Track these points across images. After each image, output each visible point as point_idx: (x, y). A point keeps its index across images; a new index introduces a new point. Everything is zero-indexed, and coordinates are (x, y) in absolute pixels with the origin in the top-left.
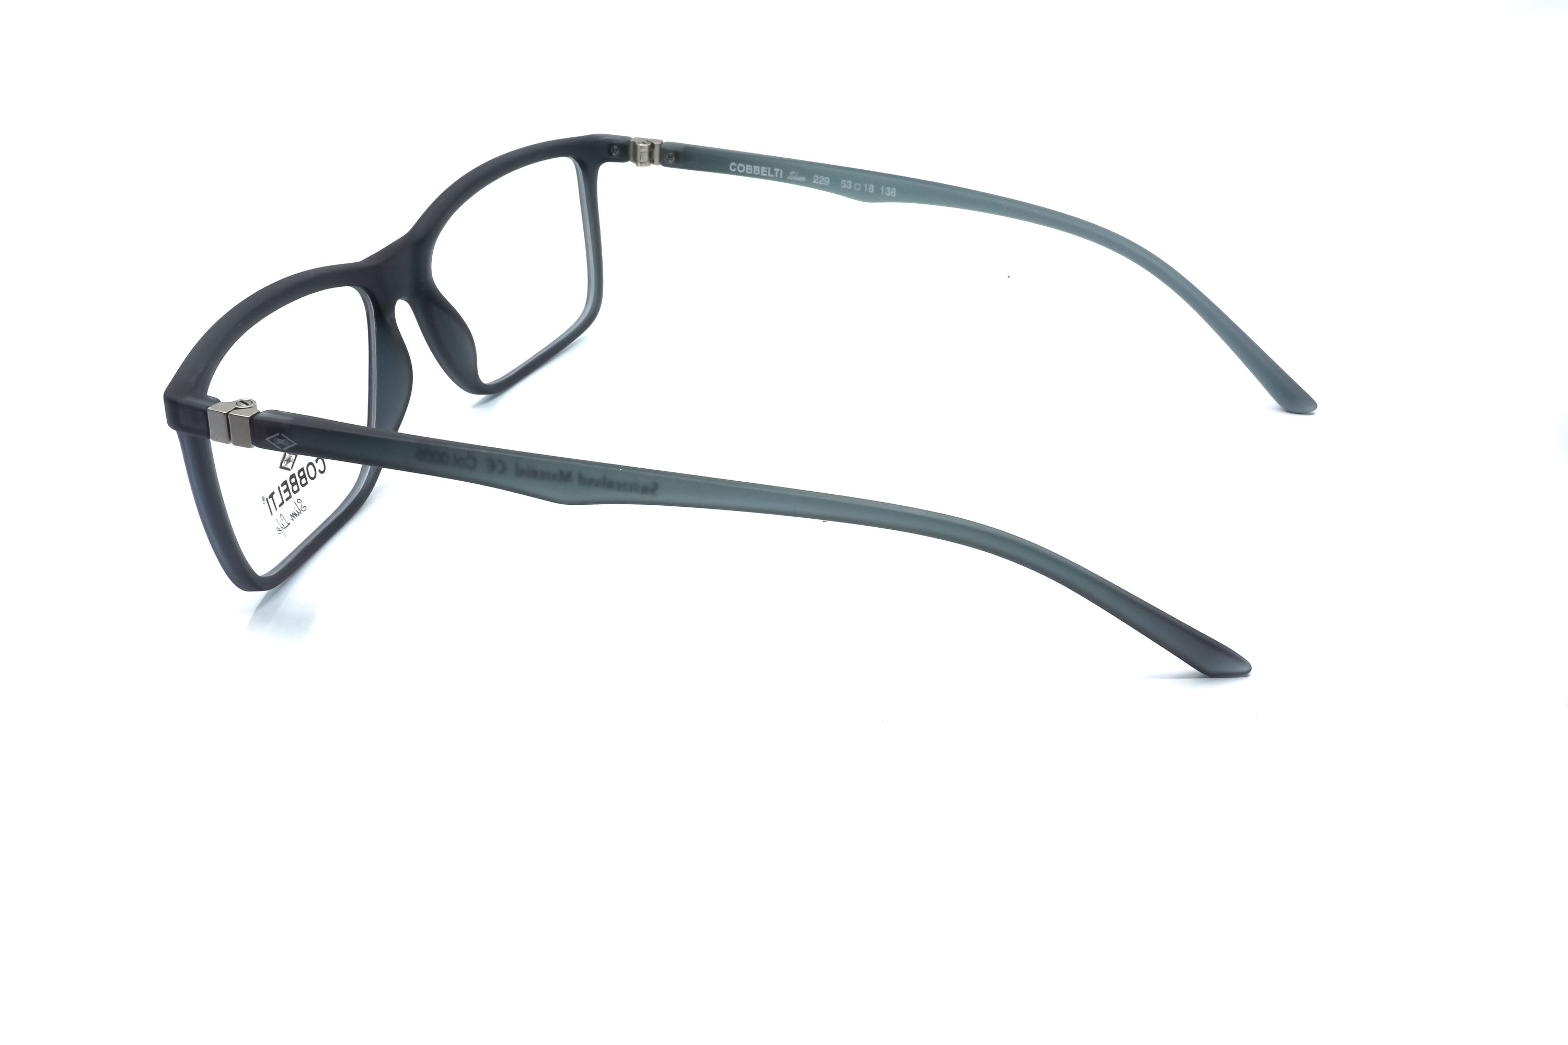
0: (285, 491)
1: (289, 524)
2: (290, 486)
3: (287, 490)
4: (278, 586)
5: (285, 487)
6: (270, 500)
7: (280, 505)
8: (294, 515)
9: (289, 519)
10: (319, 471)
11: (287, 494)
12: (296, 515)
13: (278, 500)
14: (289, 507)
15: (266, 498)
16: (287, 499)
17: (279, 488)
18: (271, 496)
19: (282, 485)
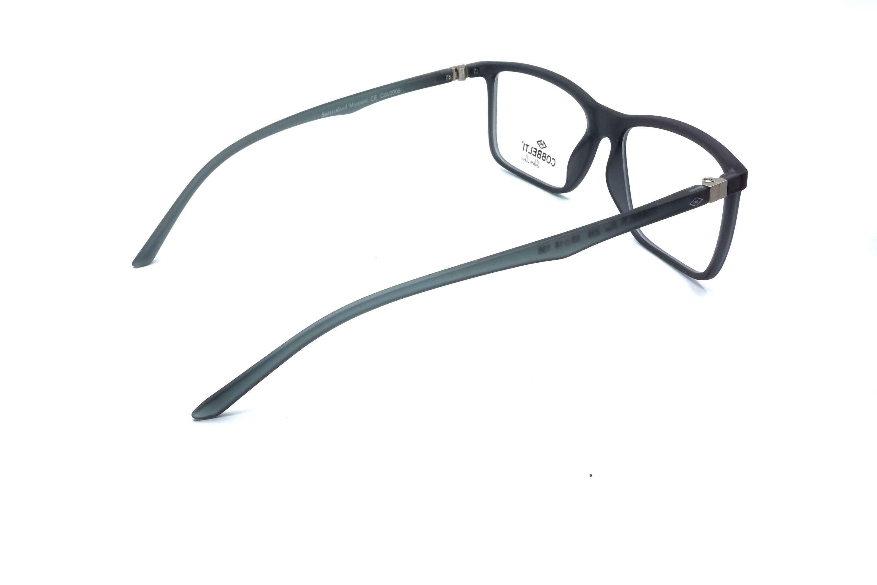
0: (534, 151)
1: (528, 162)
2: (537, 153)
3: (536, 152)
4: (509, 171)
5: (535, 150)
6: (526, 146)
7: (529, 153)
8: (532, 162)
9: (530, 162)
10: (552, 163)
11: (534, 154)
12: (533, 164)
13: (529, 150)
14: (534, 159)
15: (524, 143)
16: (533, 155)
17: (532, 147)
18: (528, 146)
19: (535, 148)
